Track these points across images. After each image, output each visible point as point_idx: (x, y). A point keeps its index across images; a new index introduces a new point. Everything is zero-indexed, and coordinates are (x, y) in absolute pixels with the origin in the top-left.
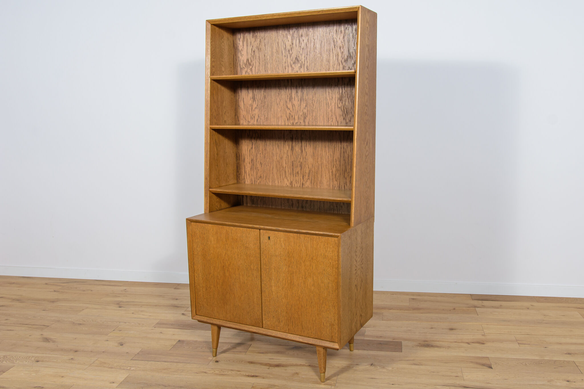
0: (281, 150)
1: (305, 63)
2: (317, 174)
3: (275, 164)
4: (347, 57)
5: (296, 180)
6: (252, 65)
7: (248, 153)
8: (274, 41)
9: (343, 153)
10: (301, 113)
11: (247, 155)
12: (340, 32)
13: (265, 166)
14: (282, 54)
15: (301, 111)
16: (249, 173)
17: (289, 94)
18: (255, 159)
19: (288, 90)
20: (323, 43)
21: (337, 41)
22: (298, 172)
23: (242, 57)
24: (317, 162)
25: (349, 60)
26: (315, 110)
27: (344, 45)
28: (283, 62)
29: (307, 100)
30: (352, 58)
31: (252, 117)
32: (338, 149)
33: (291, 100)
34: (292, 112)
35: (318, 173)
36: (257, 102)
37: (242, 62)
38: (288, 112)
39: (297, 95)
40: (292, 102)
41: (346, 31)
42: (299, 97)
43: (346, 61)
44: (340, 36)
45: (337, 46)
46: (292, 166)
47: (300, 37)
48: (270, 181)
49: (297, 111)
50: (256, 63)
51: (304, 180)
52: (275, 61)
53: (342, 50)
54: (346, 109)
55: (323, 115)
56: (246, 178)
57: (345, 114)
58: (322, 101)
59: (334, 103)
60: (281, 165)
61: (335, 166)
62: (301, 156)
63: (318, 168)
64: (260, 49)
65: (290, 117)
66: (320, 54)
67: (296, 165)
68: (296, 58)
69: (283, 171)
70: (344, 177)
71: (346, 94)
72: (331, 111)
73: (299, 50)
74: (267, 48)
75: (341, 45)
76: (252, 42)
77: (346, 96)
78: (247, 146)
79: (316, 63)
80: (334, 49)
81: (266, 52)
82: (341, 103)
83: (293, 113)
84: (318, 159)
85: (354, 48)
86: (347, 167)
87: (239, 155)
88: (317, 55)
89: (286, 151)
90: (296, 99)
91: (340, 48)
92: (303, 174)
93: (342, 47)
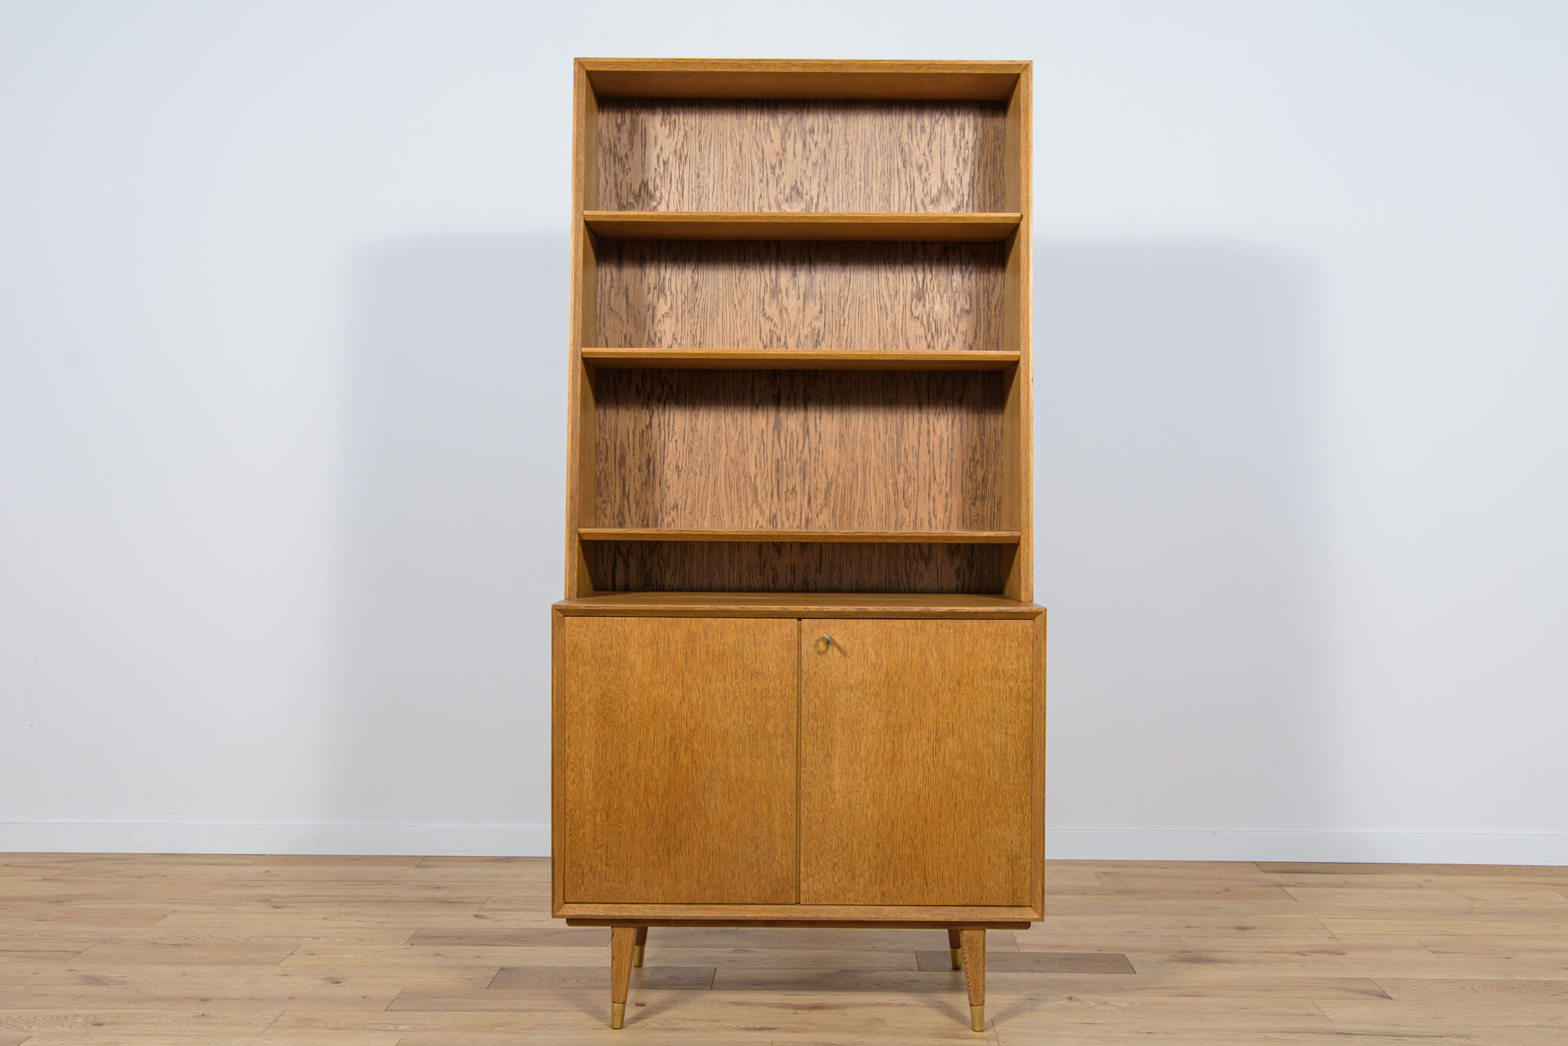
0: (743, 429)
1: (820, 201)
2: (851, 490)
3: (723, 470)
4: (939, 191)
5: (788, 512)
6: (659, 200)
7: (637, 442)
8: (728, 138)
9: (926, 433)
10: (806, 331)
11: (631, 448)
12: (918, 130)
13: (692, 475)
14: (753, 174)
15: (806, 326)
16: (639, 495)
17: (771, 281)
18: (658, 457)
19: (767, 272)
20: (873, 155)
21: (910, 151)
22: (794, 489)
23: (627, 174)
24: (852, 459)
25: (942, 199)
26: (847, 322)
27: (930, 162)
28: (754, 195)
29: (824, 297)
30: (953, 196)
31: (653, 339)
32: (911, 424)
33: (778, 296)
34: (779, 327)
35: (854, 488)
36: (669, 298)
37: (624, 187)
38: (767, 326)
39: (795, 284)
40: (778, 301)
41: (936, 128)
42: (802, 290)
43: (935, 201)
44: (919, 139)
45: (911, 164)
46: (777, 471)
47: (808, 135)
48: (707, 518)
49: (795, 326)
50: (672, 194)
51: (813, 510)
52: (729, 192)
53: (925, 174)
54: (935, 321)
55: (869, 337)
56: (626, 510)
57: (932, 334)
58: (866, 300)
59: (901, 307)
60: (741, 470)
61: (902, 469)
62: (803, 446)
63: (854, 475)
64: (686, 158)
65: (771, 341)
66: (863, 180)
67: (790, 469)
68: (794, 188)
69: (748, 488)
70: (929, 496)
71: (934, 285)
72: (894, 325)
73: (804, 168)
74: (707, 156)
75: (921, 161)
76: (661, 138)
77: (934, 288)
78: (633, 420)
79: (851, 202)
80: (902, 170)
81: (702, 165)
82: (920, 307)
83: (782, 330)
84: (854, 451)
85: (958, 171)
86: (937, 470)
87: (607, 445)
88: (855, 183)
89: (757, 433)
90: (793, 293)
91: (920, 169)
92: (809, 493)
93: (924, 167)
